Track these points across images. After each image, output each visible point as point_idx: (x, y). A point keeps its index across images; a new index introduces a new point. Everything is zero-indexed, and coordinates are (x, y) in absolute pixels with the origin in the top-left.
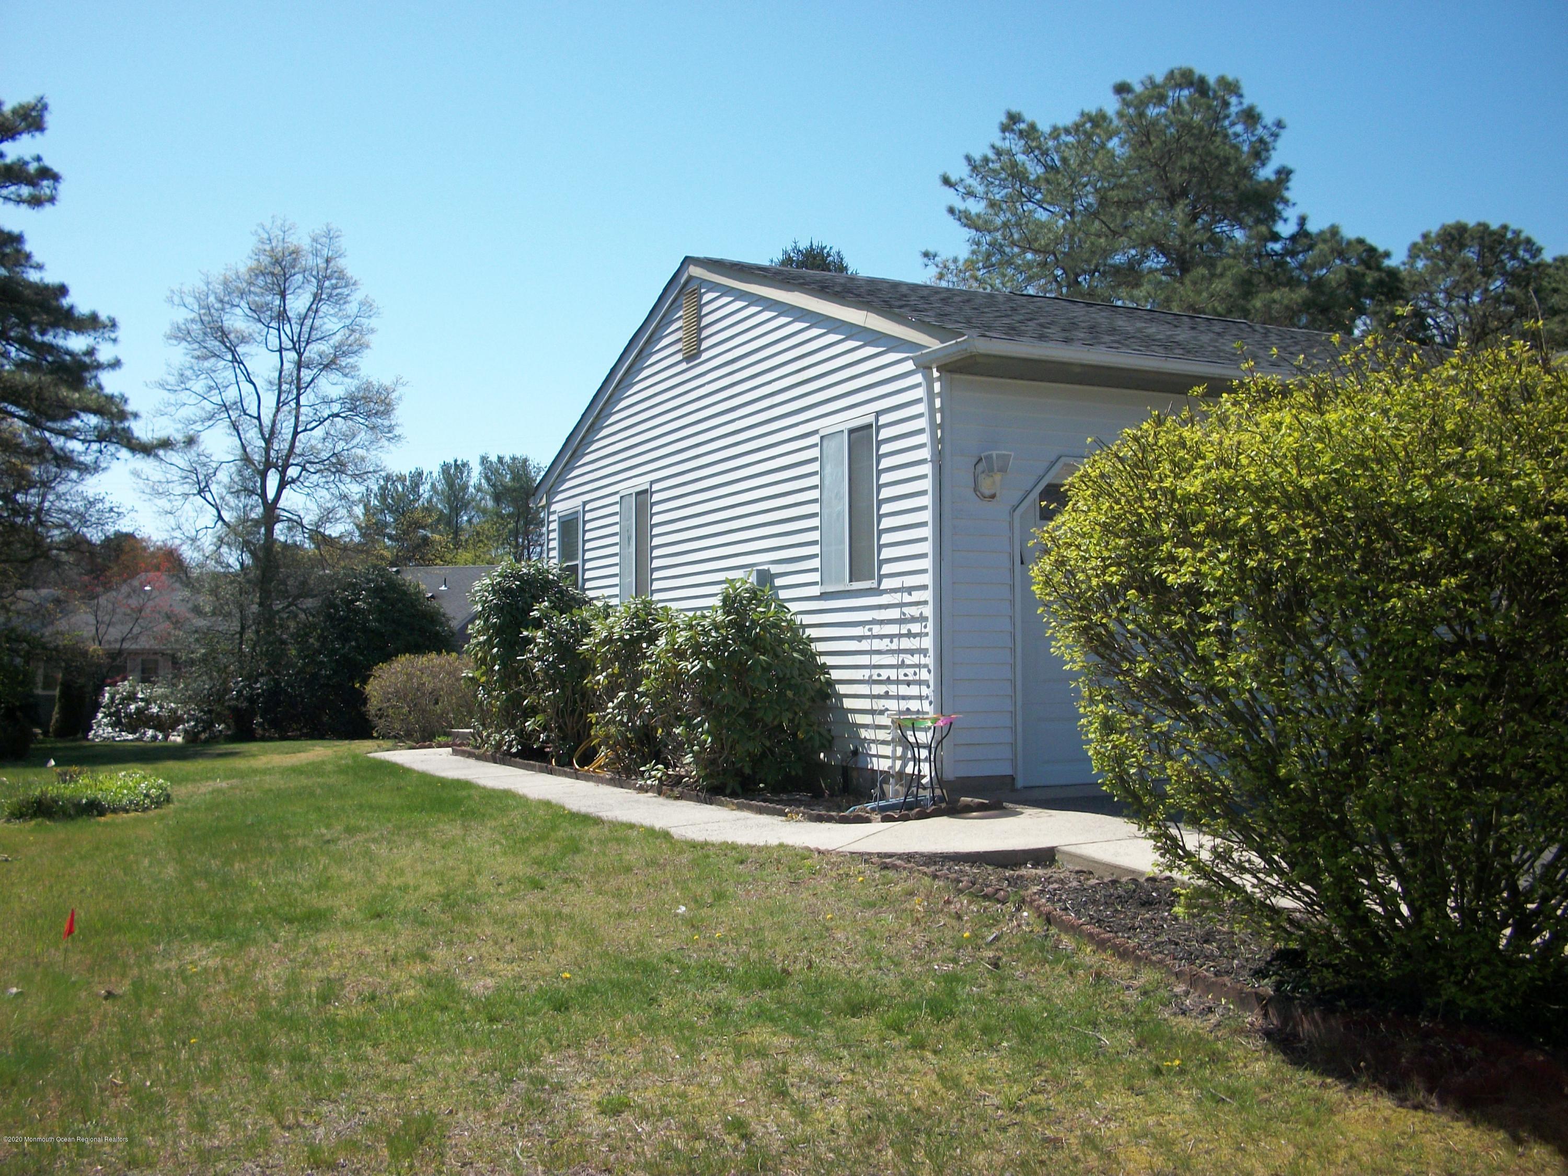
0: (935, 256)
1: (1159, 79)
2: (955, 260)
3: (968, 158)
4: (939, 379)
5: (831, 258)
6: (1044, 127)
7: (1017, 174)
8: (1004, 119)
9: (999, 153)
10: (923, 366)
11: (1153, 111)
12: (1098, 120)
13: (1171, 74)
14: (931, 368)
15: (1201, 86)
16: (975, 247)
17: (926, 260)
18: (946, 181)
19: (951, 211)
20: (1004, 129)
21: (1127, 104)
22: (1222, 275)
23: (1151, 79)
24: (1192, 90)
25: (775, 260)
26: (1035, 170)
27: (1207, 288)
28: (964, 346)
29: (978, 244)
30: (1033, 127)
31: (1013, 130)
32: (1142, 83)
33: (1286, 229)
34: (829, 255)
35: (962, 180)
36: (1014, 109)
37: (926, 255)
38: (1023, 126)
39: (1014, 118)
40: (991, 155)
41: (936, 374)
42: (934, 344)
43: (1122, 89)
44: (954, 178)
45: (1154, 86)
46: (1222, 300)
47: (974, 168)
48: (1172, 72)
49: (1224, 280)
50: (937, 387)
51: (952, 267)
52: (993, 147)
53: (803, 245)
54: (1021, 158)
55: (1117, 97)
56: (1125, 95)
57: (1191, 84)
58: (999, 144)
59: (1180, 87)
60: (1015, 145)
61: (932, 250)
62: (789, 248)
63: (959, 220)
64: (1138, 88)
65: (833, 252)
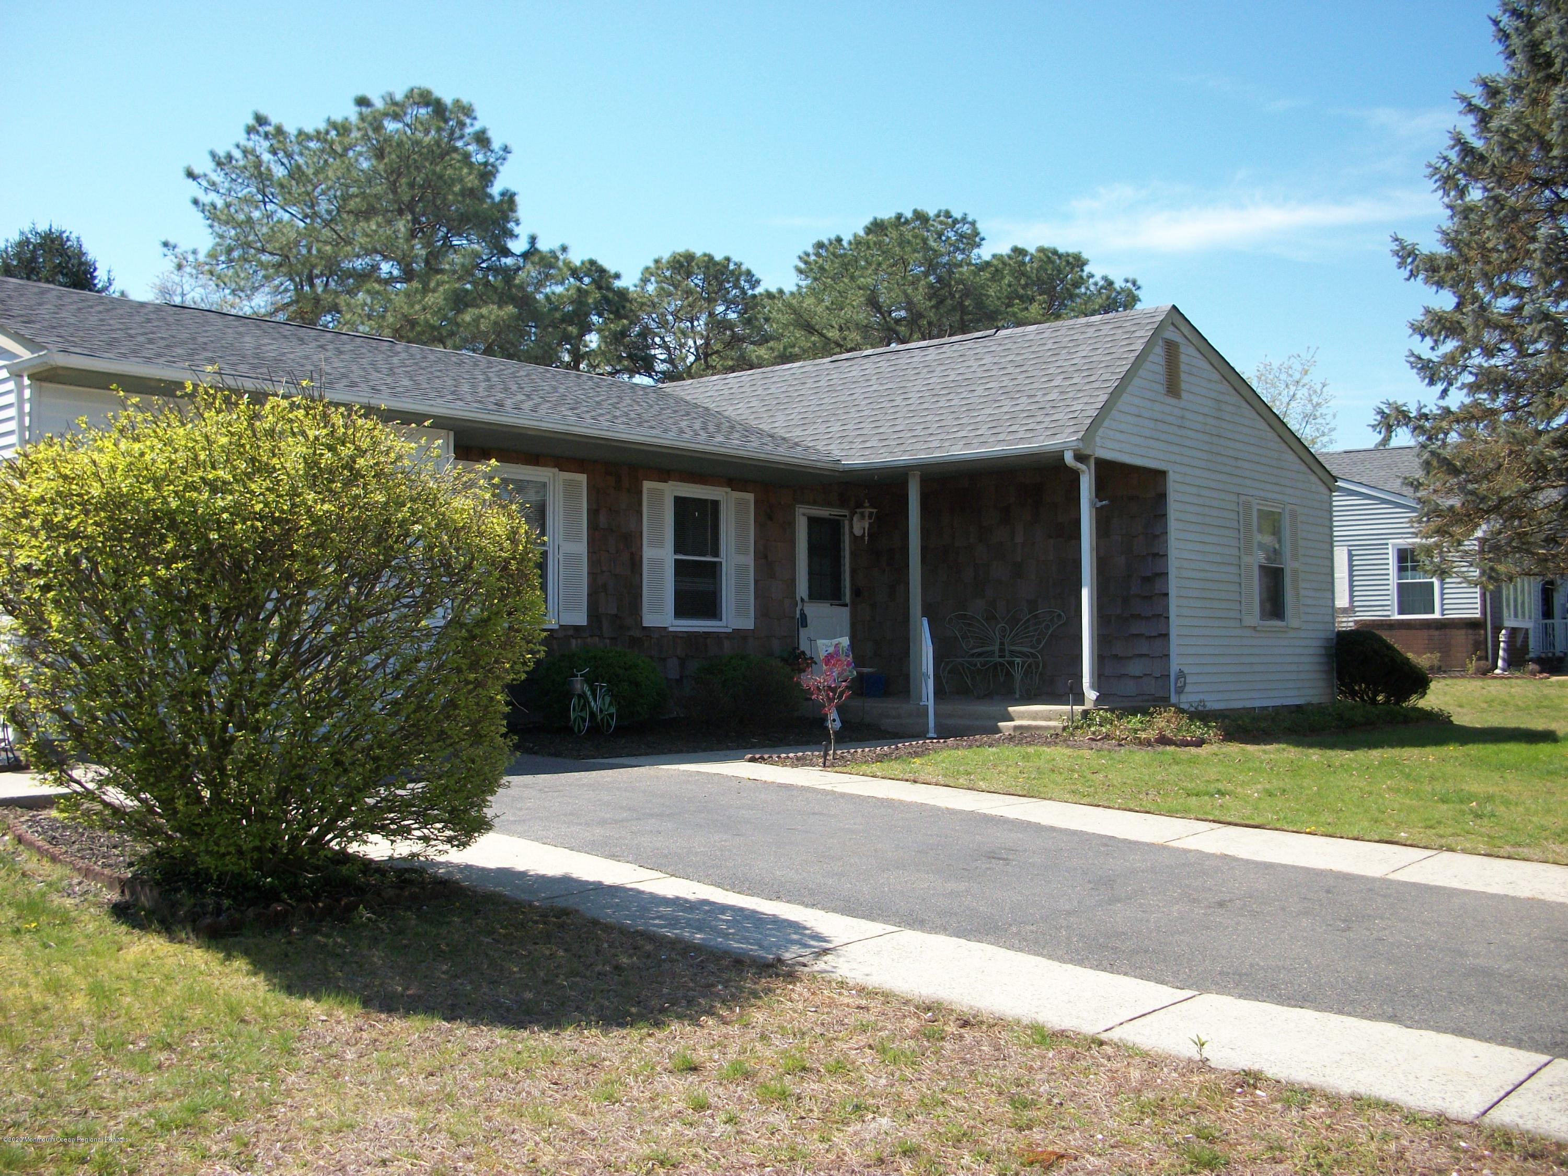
0: (174, 247)
1: (399, 97)
2: (195, 252)
3: (213, 155)
4: (30, 386)
5: (69, 243)
6: (291, 129)
7: (261, 176)
8: (251, 121)
9: (245, 152)
10: (16, 375)
11: (391, 126)
12: (342, 129)
13: (410, 95)
14: (21, 376)
15: (438, 108)
16: (218, 240)
17: (165, 250)
18: (191, 175)
19: (196, 202)
20: (250, 130)
21: (362, 118)
22: (434, 291)
23: (391, 96)
24: (430, 109)
25: (11, 240)
26: (279, 172)
27: (420, 302)
28: (45, 360)
29: (221, 237)
30: (279, 131)
31: (258, 132)
32: (383, 97)
33: (518, 246)
34: (68, 239)
35: (205, 175)
36: (263, 112)
37: (166, 244)
38: (268, 128)
39: (261, 120)
40: (237, 154)
41: (27, 382)
42: (25, 354)
43: (362, 102)
44: (197, 170)
45: (395, 104)
46: (434, 314)
47: (219, 164)
48: (412, 90)
49: (436, 295)
50: (27, 393)
51: (191, 258)
52: (238, 146)
53: (42, 228)
54: (266, 157)
55: (357, 109)
56: (364, 109)
57: (427, 105)
58: (243, 142)
59: (418, 104)
60: (262, 146)
61: (172, 241)
62: (27, 230)
63: (203, 212)
64: (379, 104)
65: (73, 237)
